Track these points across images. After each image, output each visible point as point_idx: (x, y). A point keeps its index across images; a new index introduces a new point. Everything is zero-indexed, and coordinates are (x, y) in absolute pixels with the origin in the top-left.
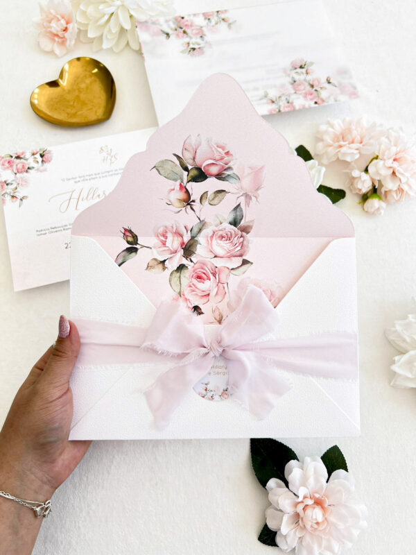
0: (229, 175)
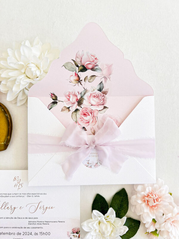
0: (97, 69)
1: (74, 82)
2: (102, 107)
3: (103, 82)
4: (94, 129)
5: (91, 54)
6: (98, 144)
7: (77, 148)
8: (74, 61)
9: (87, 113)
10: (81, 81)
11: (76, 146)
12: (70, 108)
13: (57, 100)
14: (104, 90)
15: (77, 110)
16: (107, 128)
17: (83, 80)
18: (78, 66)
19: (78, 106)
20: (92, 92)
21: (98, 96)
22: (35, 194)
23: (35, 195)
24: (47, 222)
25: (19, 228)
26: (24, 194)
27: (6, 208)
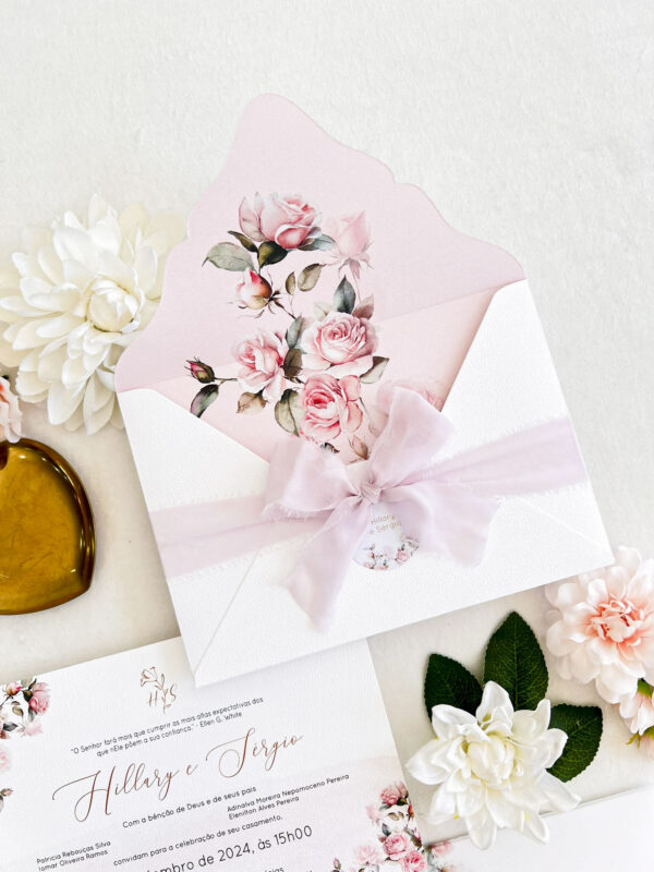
0: (317, 240)
1: (255, 303)
2: (367, 363)
3: (350, 279)
4: (363, 440)
5: (285, 199)
6: (387, 484)
7: (324, 516)
8: (237, 235)
9: (323, 394)
10: (277, 293)
11: (318, 510)
12: (264, 394)
13: (213, 379)
14: (357, 304)
15: (288, 395)
16: (401, 424)
17: (283, 290)
18: (253, 248)
19: (288, 382)
20: (321, 320)
21: (344, 329)
22: (225, 710)
23: (227, 714)
24: (289, 793)
25: (201, 840)
26: (189, 720)
27: (138, 785)
